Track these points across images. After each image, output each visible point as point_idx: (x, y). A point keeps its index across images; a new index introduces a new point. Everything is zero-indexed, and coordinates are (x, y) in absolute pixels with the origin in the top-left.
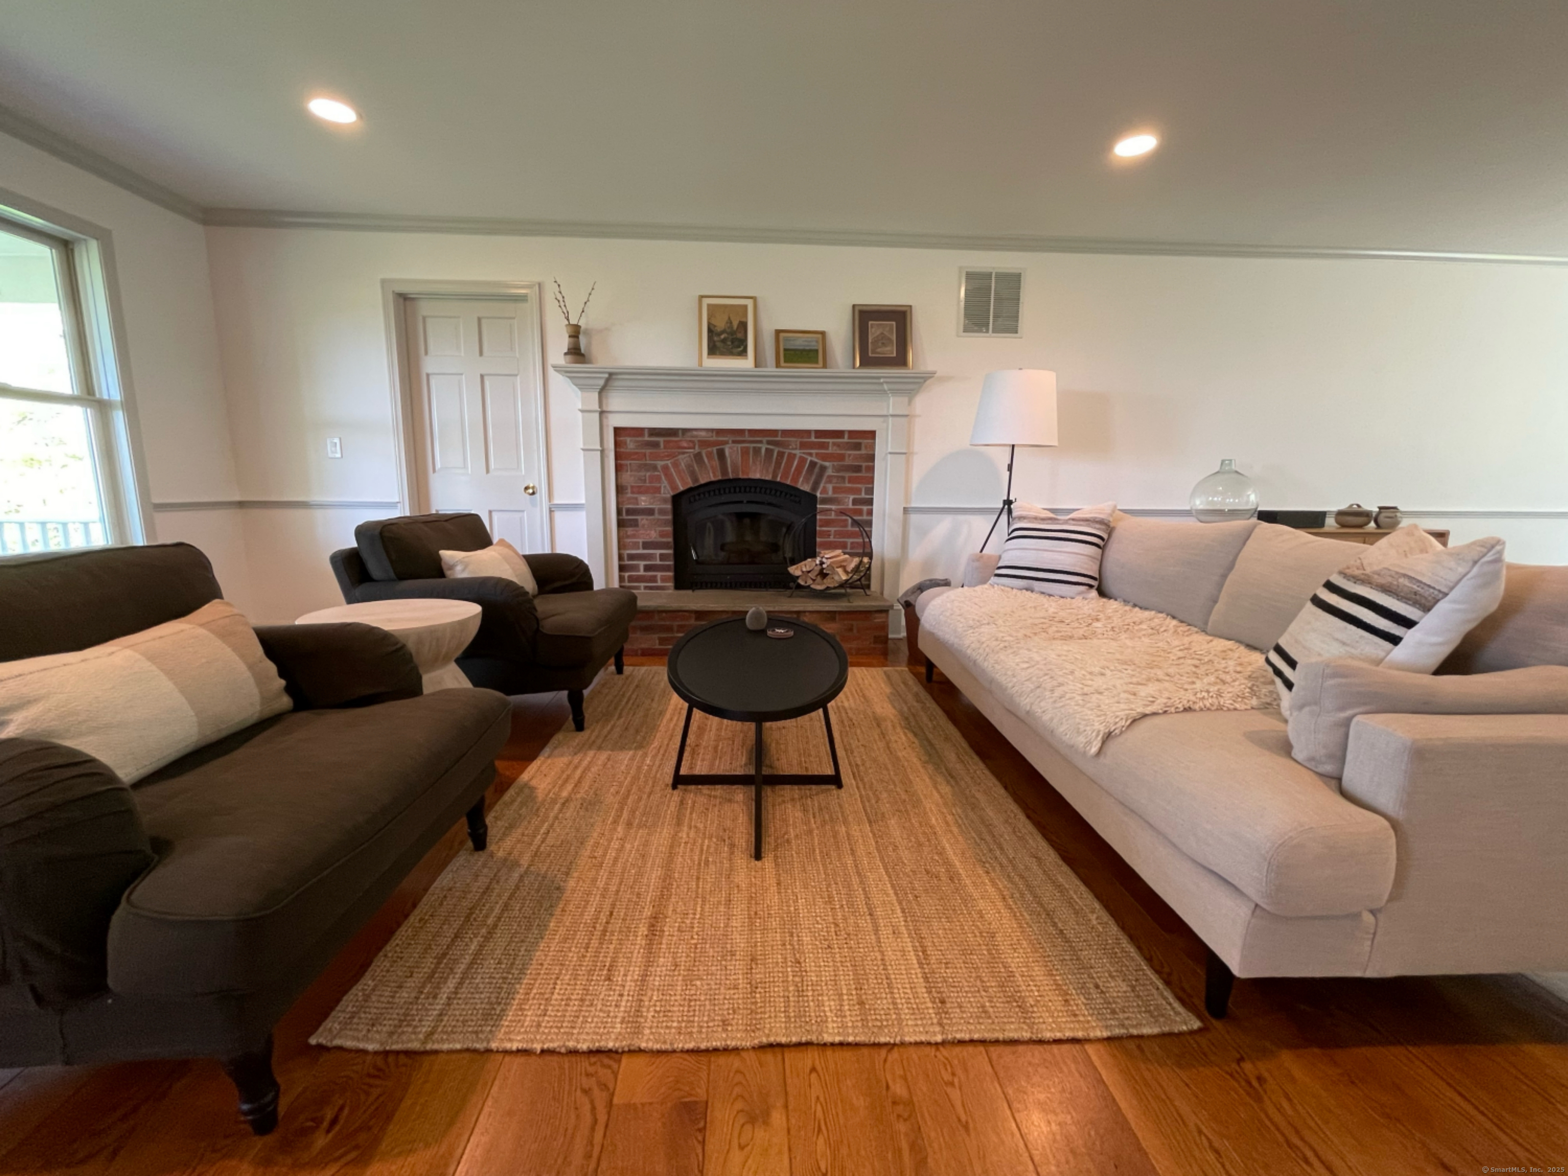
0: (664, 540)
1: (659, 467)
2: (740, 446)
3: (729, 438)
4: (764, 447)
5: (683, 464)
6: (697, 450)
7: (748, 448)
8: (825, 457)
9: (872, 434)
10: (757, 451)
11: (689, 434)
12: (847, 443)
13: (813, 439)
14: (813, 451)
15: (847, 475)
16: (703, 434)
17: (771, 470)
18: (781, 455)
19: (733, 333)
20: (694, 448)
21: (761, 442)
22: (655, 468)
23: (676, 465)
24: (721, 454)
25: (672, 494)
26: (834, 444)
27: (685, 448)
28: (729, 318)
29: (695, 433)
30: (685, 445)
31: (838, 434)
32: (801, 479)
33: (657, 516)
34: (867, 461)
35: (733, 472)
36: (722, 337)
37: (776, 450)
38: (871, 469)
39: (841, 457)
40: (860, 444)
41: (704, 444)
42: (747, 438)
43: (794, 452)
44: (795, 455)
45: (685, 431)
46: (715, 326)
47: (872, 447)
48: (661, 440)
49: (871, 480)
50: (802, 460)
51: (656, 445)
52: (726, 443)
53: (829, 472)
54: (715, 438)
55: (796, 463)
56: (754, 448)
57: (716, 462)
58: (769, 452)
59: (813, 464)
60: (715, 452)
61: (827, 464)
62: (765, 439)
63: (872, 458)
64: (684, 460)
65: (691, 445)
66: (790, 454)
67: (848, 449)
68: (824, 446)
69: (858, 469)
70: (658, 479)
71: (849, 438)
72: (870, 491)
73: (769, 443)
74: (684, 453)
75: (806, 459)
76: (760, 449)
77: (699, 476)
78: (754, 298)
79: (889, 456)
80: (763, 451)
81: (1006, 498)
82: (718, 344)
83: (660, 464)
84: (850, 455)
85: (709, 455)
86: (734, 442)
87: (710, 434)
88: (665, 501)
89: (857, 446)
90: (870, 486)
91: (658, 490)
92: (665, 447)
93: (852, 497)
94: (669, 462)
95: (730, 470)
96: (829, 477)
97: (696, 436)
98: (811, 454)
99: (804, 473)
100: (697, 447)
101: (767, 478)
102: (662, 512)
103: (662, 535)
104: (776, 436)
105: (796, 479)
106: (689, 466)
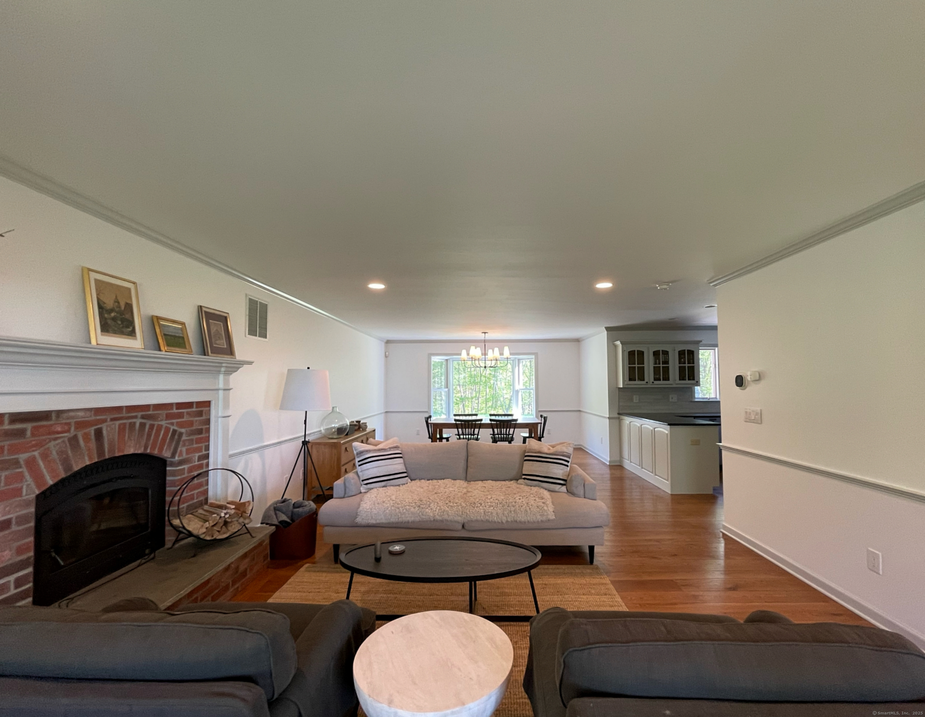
0: (24, 557)
1: (22, 462)
2: (117, 423)
3: (108, 417)
4: (138, 422)
5: (54, 453)
6: (73, 432)
7: (124, 424)
8: (181, 425)
9: (208, 404)
10: (132, 425)
11: (65, 415)
12: (196, 411)
13: (175, 411)
14: (174, 421)
15: (194, 437)
16: (81, 414)
17: (143, 442)
18: (152, 426)
19: (121, 313)
20: (68, 431)
21: (136, 417)
22: (16, 463)
23: (45, 456)
24: (99, 434)
25: (37, 492)
26: (188, 413)
27: (58, 433)
28: (116, 297)
29: (72, 414)
30: (59, 429)
31: (189, 405)
32: (165, 448)
33: (14, 528)
34: (206, 425)
35: (109, 451)
36: (113, 315)
37: (148, 423)
38: (208, 430)
39: (191, 424)
40: (202, 411)
41: (81, 425)
42: (124, 414)
43: (160, 423)
44: (162, 426)
45: (59, 413)
46: (105, 303)
47: (209, 412)
48: (28, 426)
49: (208, 439)
50: (167, 429)
51: (21, 433)
52: (104, 421)
53: (184, 438)
54: (93, 418)
55: (162, 432)
56: (130, 423)
57: (93, 444)
58: (142, 425)
59: (174, 431)
60: (93, 433)
61: (183, 430)
62: (140, 414)
63: (208, 422)
64: (53, 447)
65: (66, 428)
66: (159, 425)
67: (195, 416)
68: (180, 415)
69: (200, 432)
70: (20, 477)
71: (197, 407)
72: (207, 448)
73: (143, 417)
74: (56, 439)
75: (170, 428)
76: (135, 423)
77: (73, 462)
78: (134, 283)
79: (220, 419)
80: (138, 425)
81: (303, 440)
82: (109, 322)
83: (23, 457)
84: (196, 421)
85: (86, 437)
86: (113, 420)
87: (88, 414)
88: (27, 504)
89: (200, 414)
90: (207, 444)
91: (18, 492)
92: (33, 435)
93: (197, 455)
94: (36, 453)
95: (106, 450)
96: (184, 441)
97: (72, 417)
98: (172, 424)
99: (168, 441)
100: (73, 429)
101: (139, 452)
102: (21, 520)
103: (20, 551)
104: (149, 410)
105: (161, 449)
106: (61, 453)
